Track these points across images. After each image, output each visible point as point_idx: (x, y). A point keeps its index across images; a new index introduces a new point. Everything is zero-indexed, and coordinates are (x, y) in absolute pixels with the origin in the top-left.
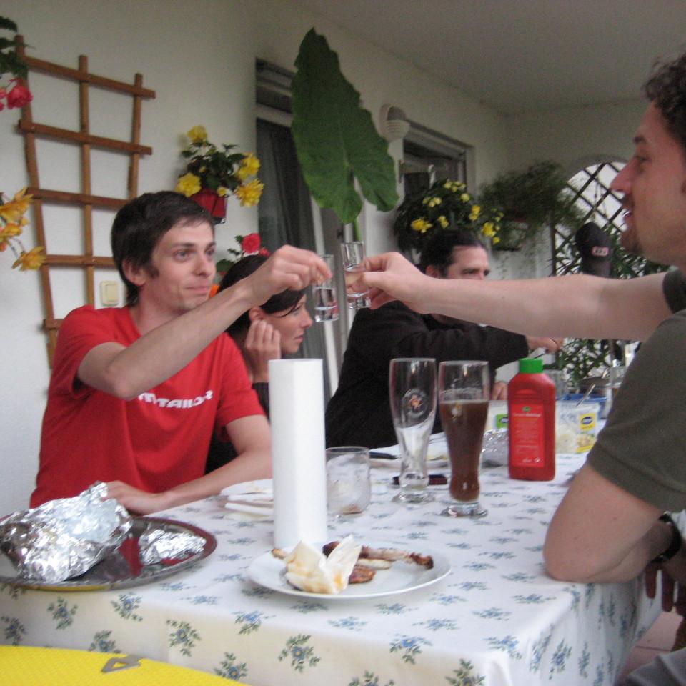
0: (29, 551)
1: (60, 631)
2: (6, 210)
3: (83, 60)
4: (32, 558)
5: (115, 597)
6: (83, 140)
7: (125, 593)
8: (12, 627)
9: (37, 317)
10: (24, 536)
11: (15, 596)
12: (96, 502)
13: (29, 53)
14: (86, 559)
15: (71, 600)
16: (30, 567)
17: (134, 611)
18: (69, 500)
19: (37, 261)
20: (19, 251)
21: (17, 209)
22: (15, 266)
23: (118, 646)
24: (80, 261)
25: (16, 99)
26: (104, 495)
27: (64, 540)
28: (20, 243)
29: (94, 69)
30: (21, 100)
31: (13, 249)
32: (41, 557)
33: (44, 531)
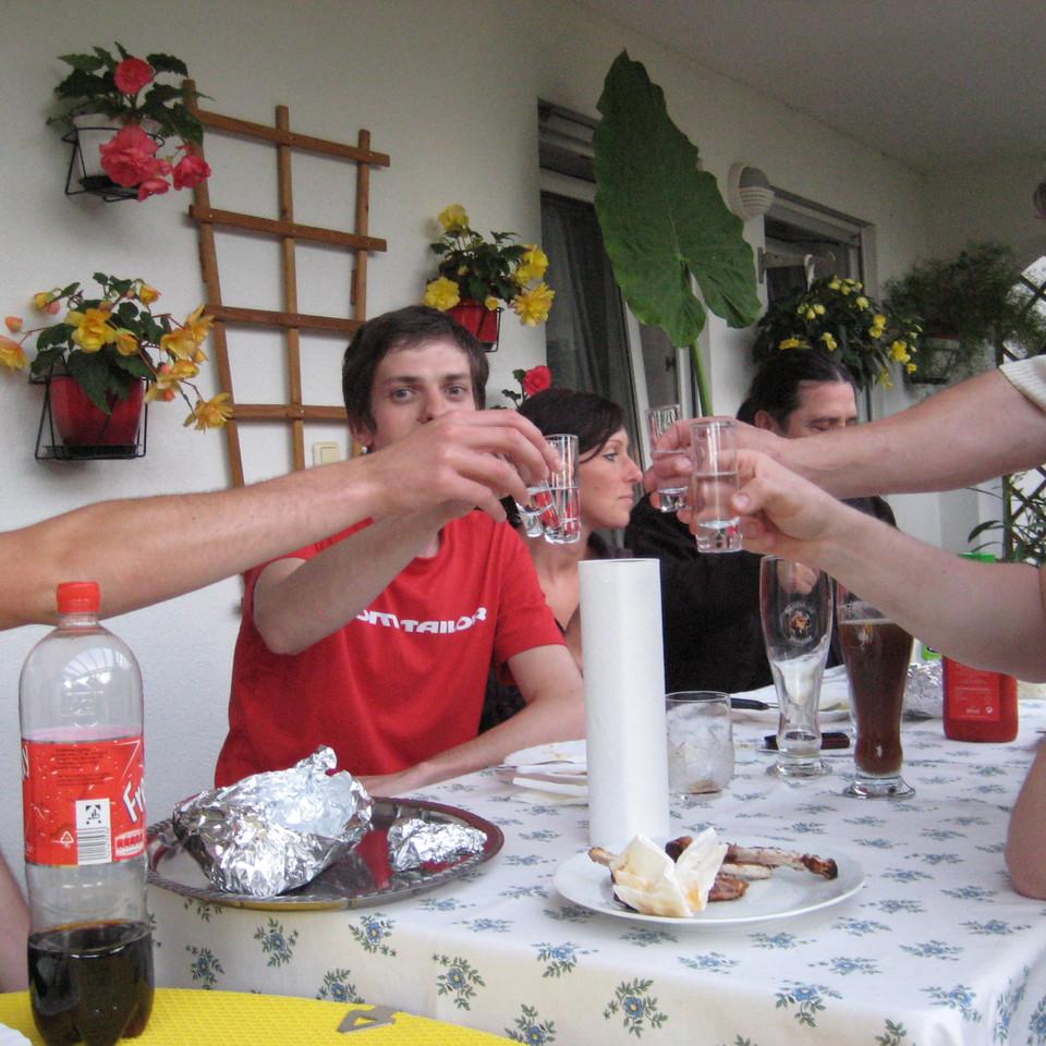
0: (225, 850)
1: (273, 969)
2: (174, 340)
3: (281, 113)
4: (231, 859)
5: (355, 919)
6: (284, 232)
7: (370, 913)
8: (202, 962)
10: (218, 827)
11: (206, 916)
12: (321, 776)
13: (203, 105)
14: (309, 863)
15: (289, 923)
16: (228, 873)
17: (384, 941)
18: (280, 773)
19: (219, 416)
20: (193, 399)
21: (191, 339)
22: (187, 424)
23: (359, 993)
24: (282, 413)
25: (187, 175)
26: (332, 765)
27: (278, 835)
28: (195, 388)
29: (298, 125)
30: (193, 176)
31: (185, 397)
32: (244, 859)
33: (248, 820)
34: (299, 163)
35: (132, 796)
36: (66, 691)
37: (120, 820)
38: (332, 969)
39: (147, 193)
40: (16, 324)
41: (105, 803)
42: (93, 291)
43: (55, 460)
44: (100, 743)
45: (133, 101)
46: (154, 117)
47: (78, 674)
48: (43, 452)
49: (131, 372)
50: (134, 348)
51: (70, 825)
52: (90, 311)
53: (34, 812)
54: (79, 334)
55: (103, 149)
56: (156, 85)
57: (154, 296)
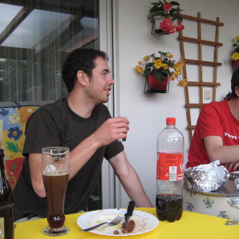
0: (197, 181)
1: (207, 209)
2: (176, 66)
3: (199, 14)
4: (199, 183)
5: (229, 199)
6: (199, 42)
7: (231, 198)
8: (189, 206)
9: (184, 103)
10: (196, 175)
11: (191, 196)
12: (216, 166)
13: (182, 13)
14: (217, 185)
15: (212, 199)
16: (198, 186)
17: (236, 205)
18: (207, 165)
19: (185, 84)
20: (179, 80)
21: (180, 66)
22: (178, 86)
23: (228, 217)
24: (198, 84)
25: (179, 29)
27: (210, 178)
28: (180, 77)
29: (203, 17)
30: (180, 29)
31: (178, 79)
32: (202, 183)
33: (204, 174)
34: (203, 26)
35: (181, 166)
36: (168, 142)
37: (179, 171)
38: (222, 210)
39: (170, 33)
40: (141, 63)
41: (176, 167)
42: (158, 55)
43: (149, 93)
44: (175, 154)
45: (167, 12)
46: (172, 16)
47: (171, 138)
48: (145, 91)
49: (166, 73)
50: (167, 68)
51: (168, 172)
52: (158, 60)
53: (160, 168)
54: (155, 65)
55: (160, 23)
56: (172, 9)
57: (172, 56)
